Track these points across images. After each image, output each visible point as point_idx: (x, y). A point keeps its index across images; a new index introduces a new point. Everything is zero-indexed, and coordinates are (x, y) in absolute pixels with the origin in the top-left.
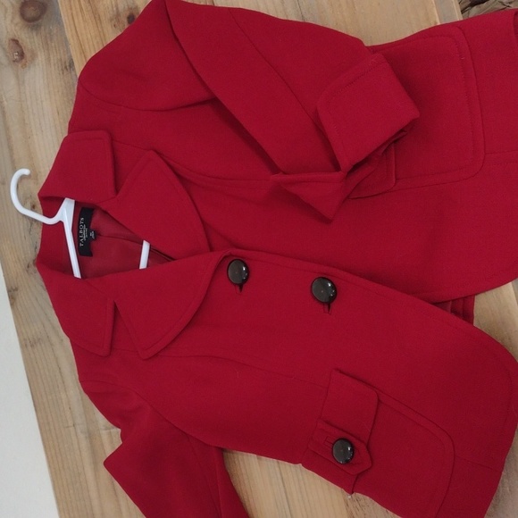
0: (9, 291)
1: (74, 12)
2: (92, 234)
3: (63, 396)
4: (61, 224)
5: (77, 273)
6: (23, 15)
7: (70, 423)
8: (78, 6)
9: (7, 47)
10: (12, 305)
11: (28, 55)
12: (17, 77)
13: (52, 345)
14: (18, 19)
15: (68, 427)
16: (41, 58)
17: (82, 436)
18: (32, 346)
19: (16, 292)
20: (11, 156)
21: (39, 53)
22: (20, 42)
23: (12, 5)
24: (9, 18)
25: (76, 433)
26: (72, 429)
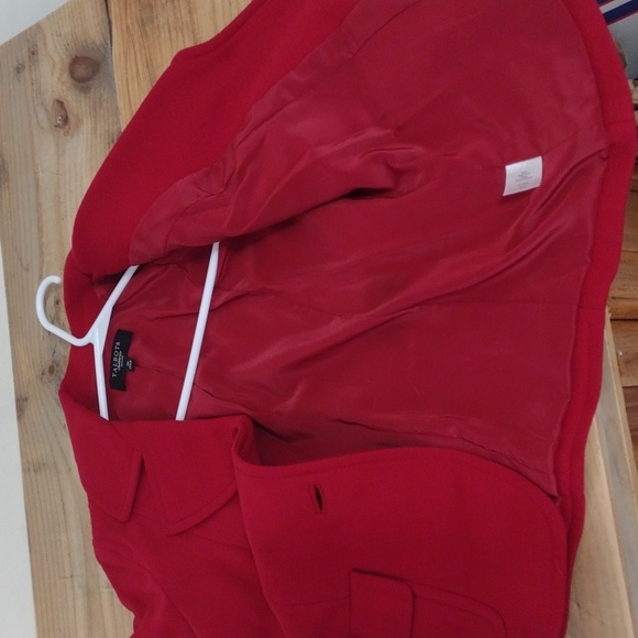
0: (18, 400)
1: (130, 77)
2: (129, 364)
3: (64, 538)
4: (90, 346)
5: (104, 413)
6: (72, 73)
7: (68, 573)
8: (135, 70)
9: (49, 108)
10: (19, 417)
11: (72, 120)
12: (58, 145)
13: (58, 473)
14: (66, 77)
15: (64, 578)
16: (87, 125)
17: (79, 592)
18: (35, 471)
19: (25, 403)
20: (40, 238)
21: (85, 121)
22: (66, 104)
23: (62, 60)
24: (57, 74)
25: (73, 588)
26: (68, 580)
